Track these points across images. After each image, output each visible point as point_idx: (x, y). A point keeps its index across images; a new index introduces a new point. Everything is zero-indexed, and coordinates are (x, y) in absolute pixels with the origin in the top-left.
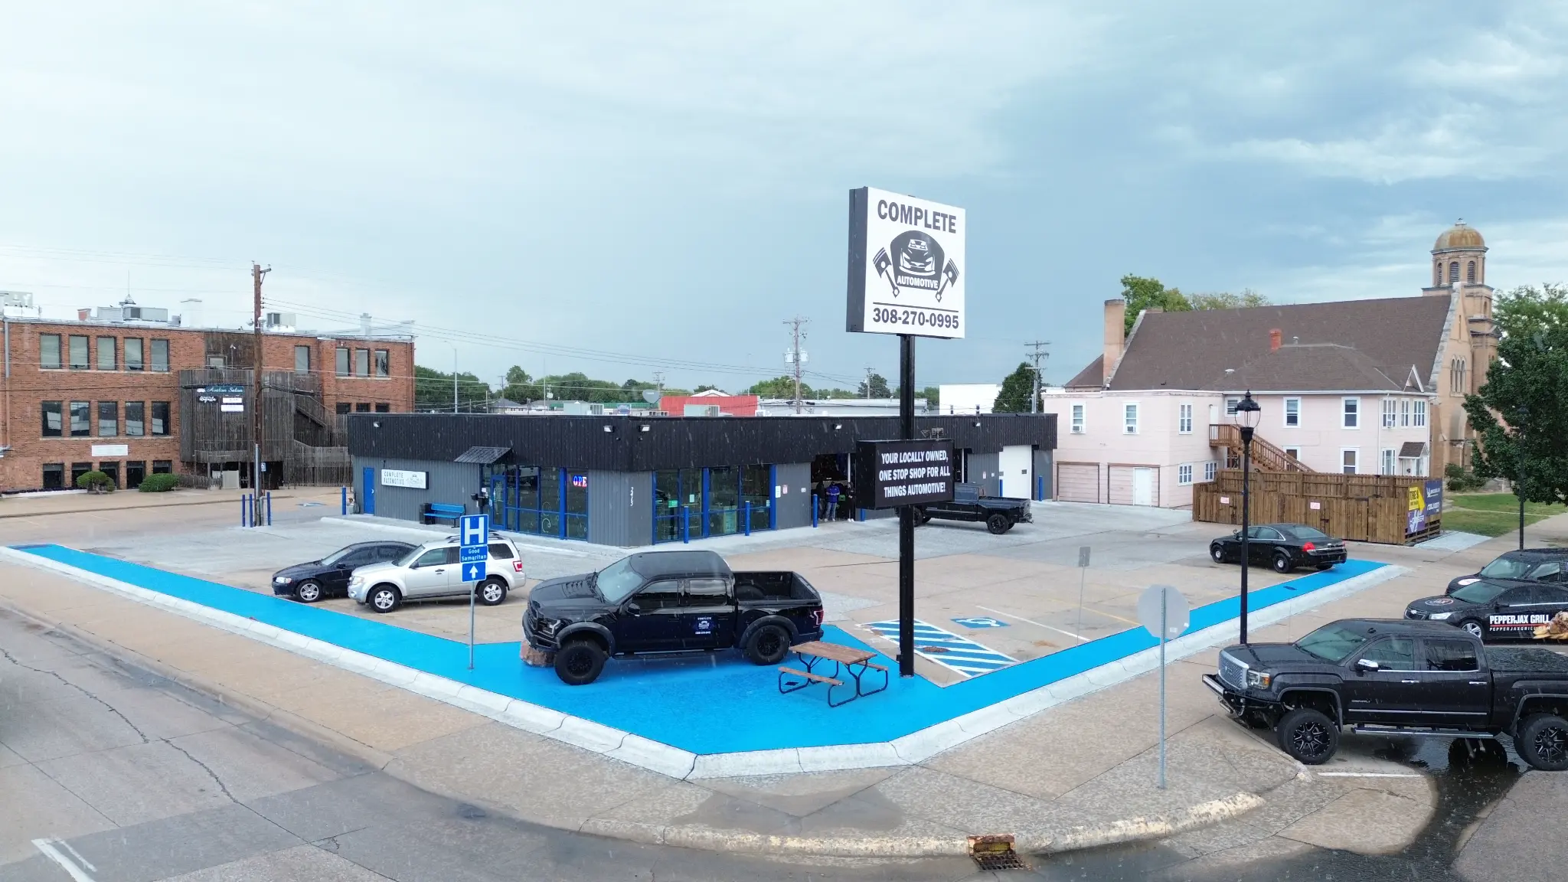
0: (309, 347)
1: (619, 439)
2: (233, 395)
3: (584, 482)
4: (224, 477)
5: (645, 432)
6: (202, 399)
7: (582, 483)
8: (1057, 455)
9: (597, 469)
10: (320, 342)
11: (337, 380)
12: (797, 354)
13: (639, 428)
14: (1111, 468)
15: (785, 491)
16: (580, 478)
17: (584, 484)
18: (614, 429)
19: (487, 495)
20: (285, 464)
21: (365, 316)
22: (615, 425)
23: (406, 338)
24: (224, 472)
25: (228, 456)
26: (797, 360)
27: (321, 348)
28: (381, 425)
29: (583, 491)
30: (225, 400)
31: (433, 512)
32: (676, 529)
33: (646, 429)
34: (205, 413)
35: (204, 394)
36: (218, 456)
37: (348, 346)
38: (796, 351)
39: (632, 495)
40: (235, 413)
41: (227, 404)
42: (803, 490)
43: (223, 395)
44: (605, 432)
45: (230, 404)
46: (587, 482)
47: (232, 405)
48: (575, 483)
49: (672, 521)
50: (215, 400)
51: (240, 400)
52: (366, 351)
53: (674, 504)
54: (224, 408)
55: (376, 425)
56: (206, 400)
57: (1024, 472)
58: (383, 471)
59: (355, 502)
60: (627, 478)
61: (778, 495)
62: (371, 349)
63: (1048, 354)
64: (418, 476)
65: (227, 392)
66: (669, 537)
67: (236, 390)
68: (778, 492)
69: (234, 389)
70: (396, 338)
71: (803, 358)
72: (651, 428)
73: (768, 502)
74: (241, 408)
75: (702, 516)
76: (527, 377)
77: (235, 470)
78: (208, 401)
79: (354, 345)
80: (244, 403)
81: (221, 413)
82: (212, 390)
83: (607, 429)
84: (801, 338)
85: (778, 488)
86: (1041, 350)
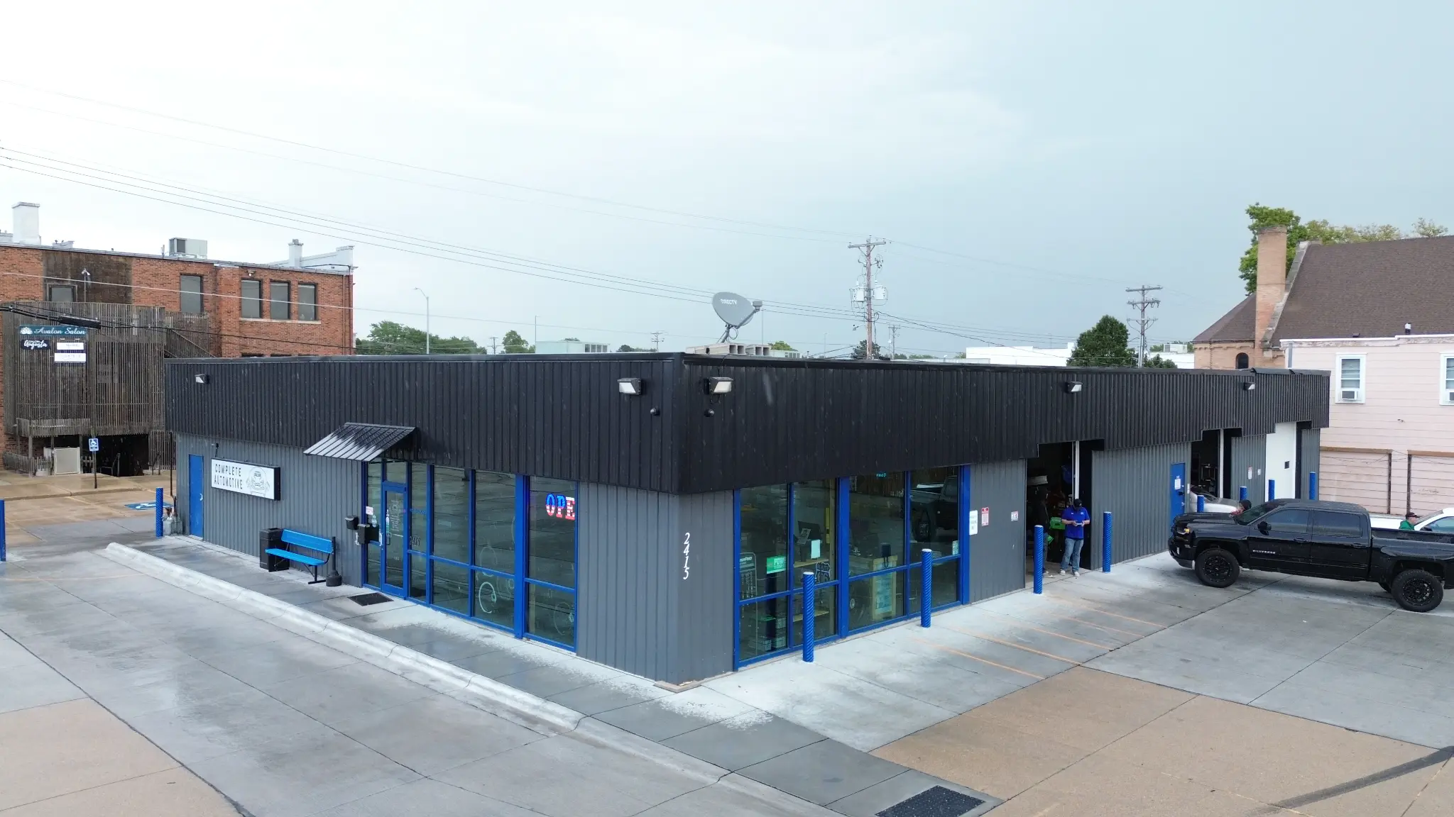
0: (201, 277)
1: (658, 413)
2: (71, 339)
3: (570, 508)
4: (55, 457)
5: (719, 394)
6: (27, 344)
7: (564, 512)
8: (1327, 437)
9: (598, 482)
10: (217, 269)
11: (241, 323)
12: (869, 290)
13: (708, 385)
14: (1413, 459)
15: (985, 520)
16: (560, 498)
17: (570, 516)
18: (643, 387)
19: (374, 522)
20: (151, 437)
21: (296, 243)
22: (647, 377)
23: (342, 270)
24: (56, 450)
25: (62, 426)
26: (868, 298)
27: (218, 277)
28: (207, 379)
29: (568, 529)
30: (60, 346)
31: (284, 546)
32: (781, 624)
33: (723, 387)
34: (31, 364)
35: (31, 338)
36: (45, 427)
37: (259, 277)
38: (868, 285)
39: (686, 551)
40: (74, 365)
41: (62, 351)
42: (1014, 516)
43: (57, 338)
44: (621, 394)
45: (68, 351)
46: (576, 509)
47: (70, 353)
48: (550, 510)
49: (771, 606)
50: (45, 345)
51: (81, 346)
52: (287, 285)
53: (777, 564)
54: (59, 358)
55: (199, 380)
56: (33, 345)
57: (1287, 465)
58: (214, 462)
59: (176, 515)
60: (671, 507)
61: (973, 530)
62: (293, 283)
63: (1158, 302)
64: (263, 475)
65: (63, 334)
66: (767, 644)
67: (76, 332)
68: (975, 521)
69: (73, 329)
70: (328, 268)
71: (879, 294)
72: (734, 386)
73: (955, 545)
74: (82, 358)
75: (836, 587)
76: (524, 342)
77: (76, 447)
78: (36, 347)
79: (267, 277)
80: (87, 350)
81: (55, 365)
82: (41, 330)
83: (627, 388)
84: (874, 268)
85: (973, 515)
86: (1150, 296)
